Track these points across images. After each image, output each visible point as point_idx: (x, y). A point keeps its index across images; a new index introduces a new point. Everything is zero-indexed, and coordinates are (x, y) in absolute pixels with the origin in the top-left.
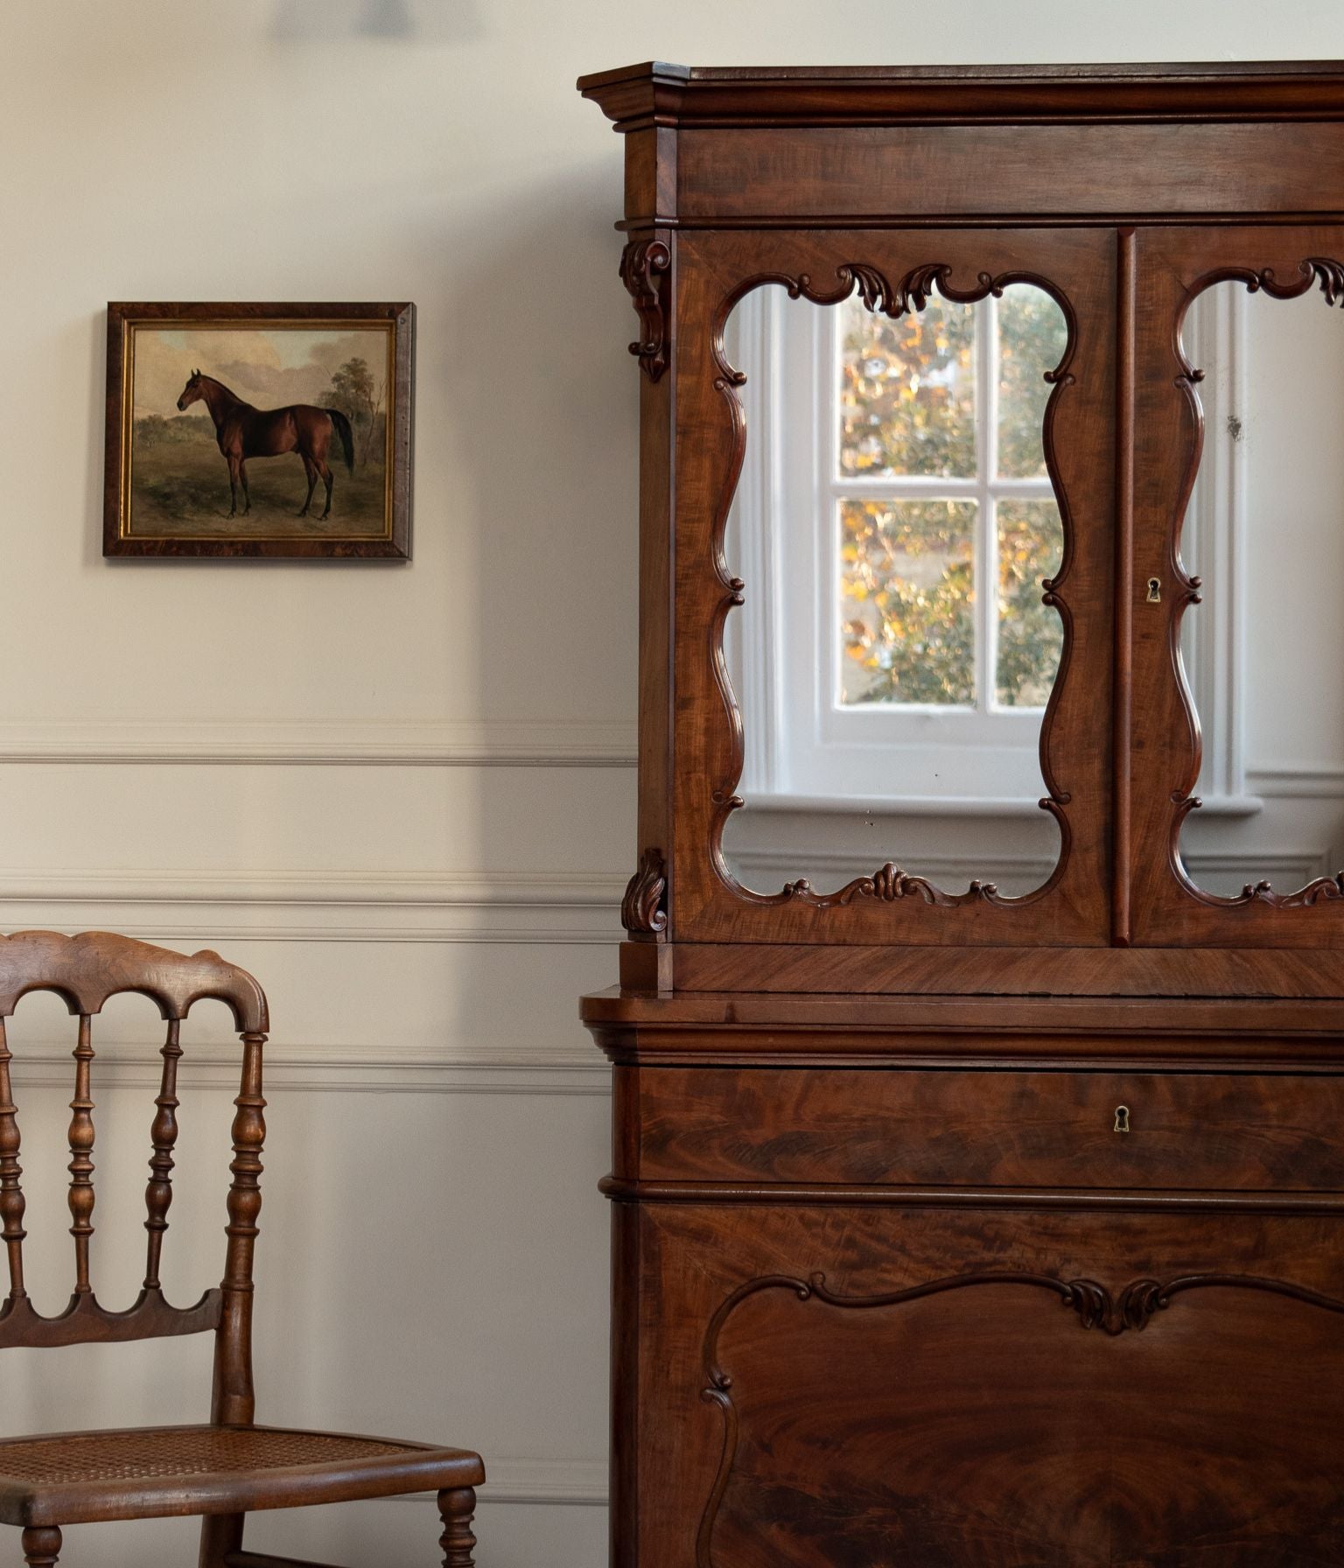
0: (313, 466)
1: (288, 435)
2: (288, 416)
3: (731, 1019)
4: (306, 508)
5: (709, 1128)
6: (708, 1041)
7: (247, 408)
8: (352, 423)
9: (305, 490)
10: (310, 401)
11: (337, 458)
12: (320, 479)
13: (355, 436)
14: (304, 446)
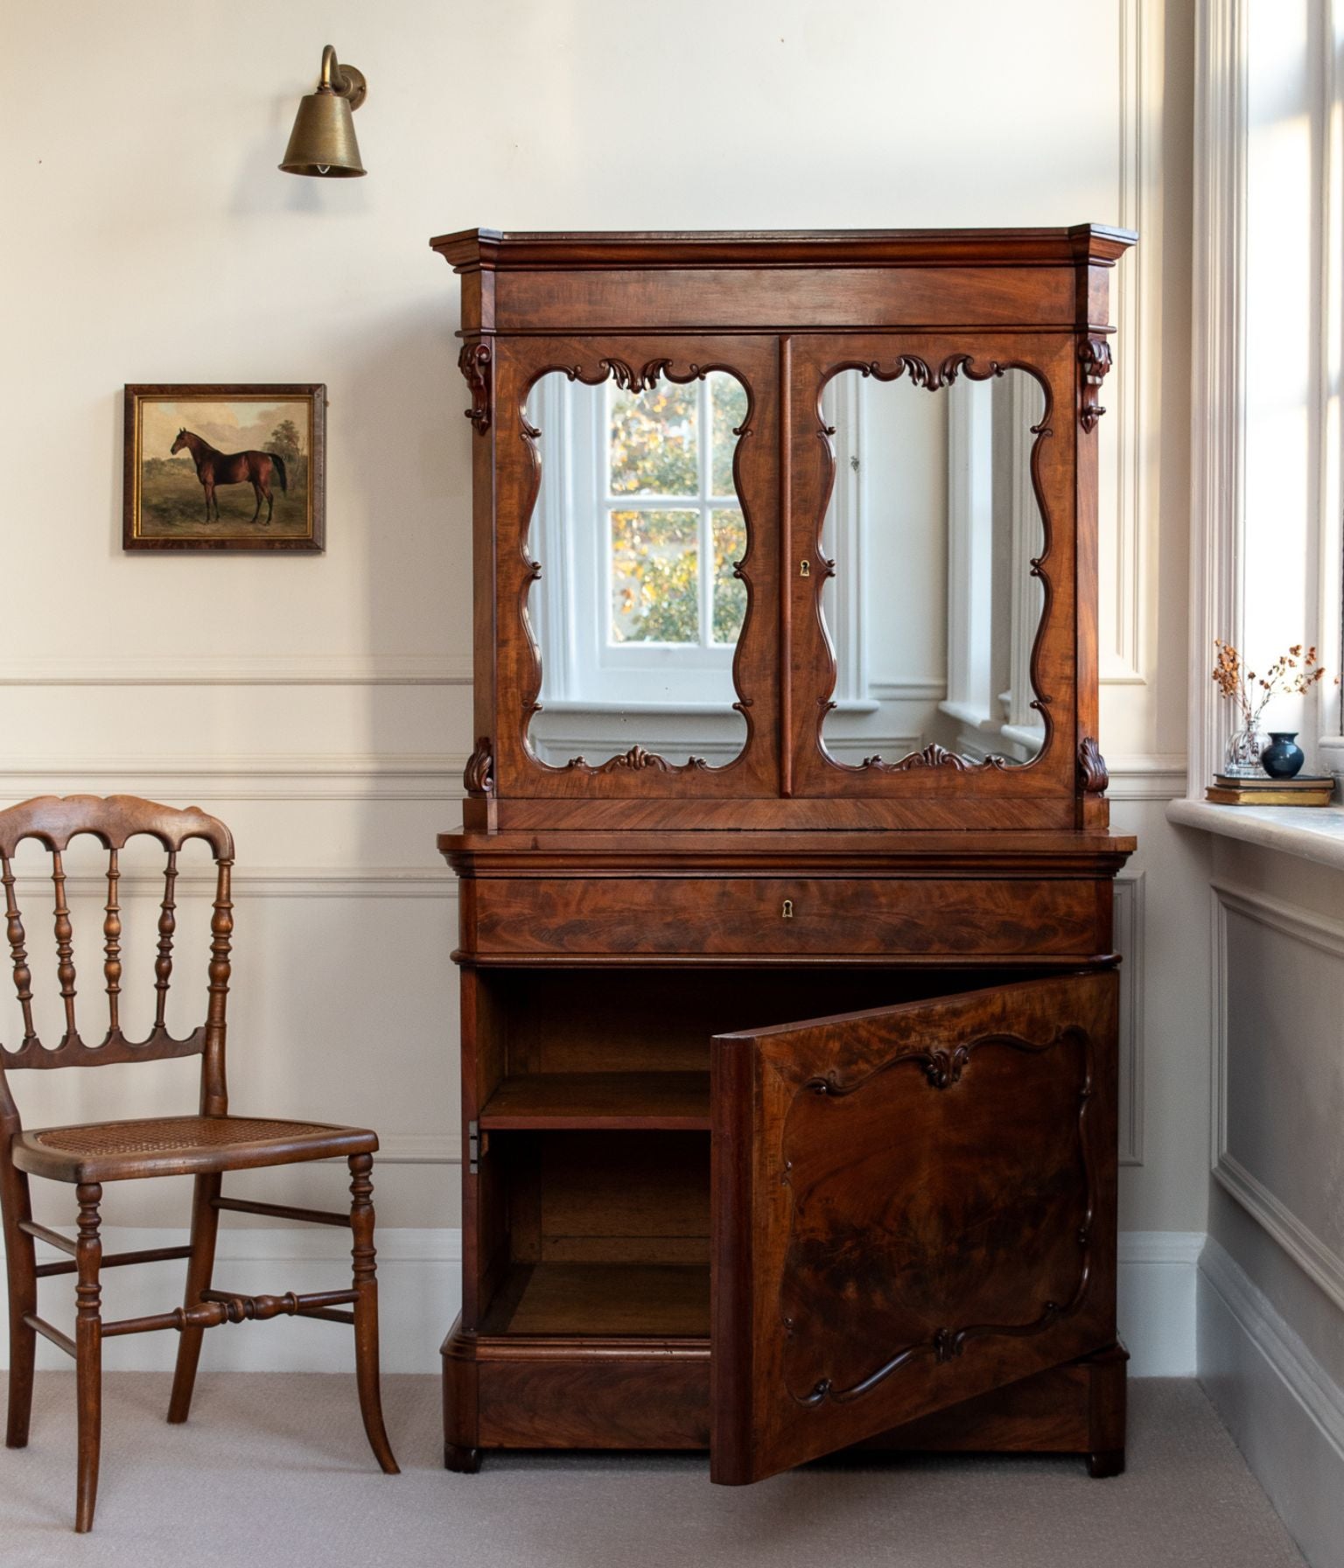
0: (260, 490)
2: (244, 457)
3: (536, 847)
4: (256, 517)
5: (522, 918)
6: (519, 862)
7: (216, 453)
8: (285, 462)
9: (255, 507)
10: (258, 448)
11: (275, 485)
12: (265, 499)
13: (287, 471)
14: (254, 477)
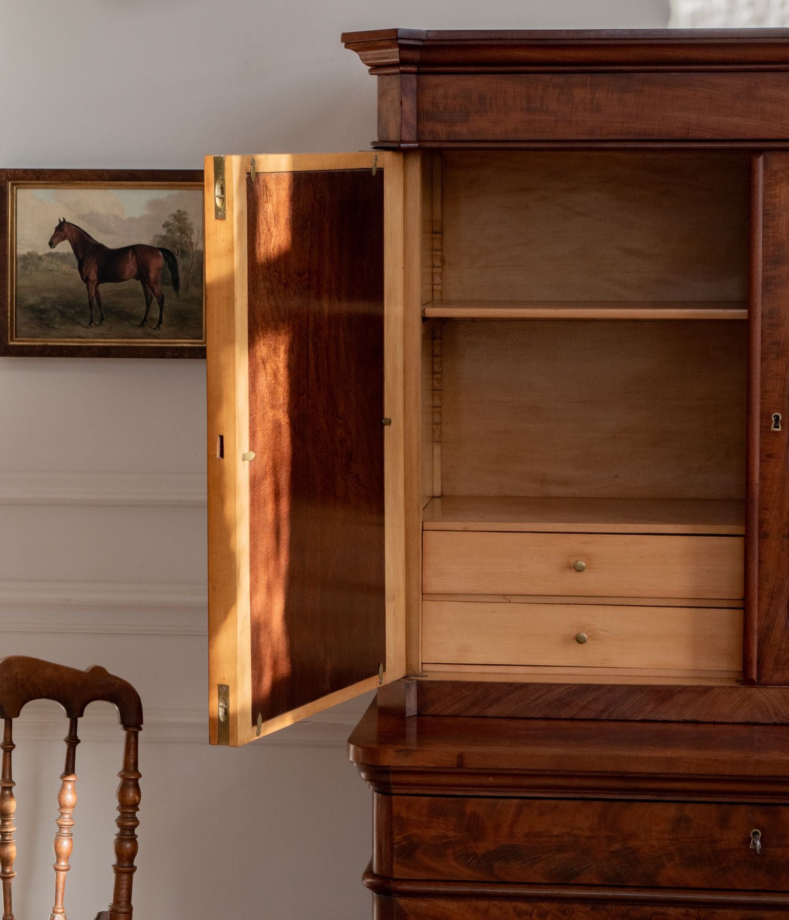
0: (149, 289)
1: (130, 267)
2: (131, 252)
3: (460, 764)
4: (145, 320)
5: (445, 840)
6: (443, 780)
7: (100, 247)
8: (178, 258)
9: (144, 308)
10: (146, 241)
11: (167, 284)
12: (155, 300)
13: (180, 268)
14: (142, 275)
